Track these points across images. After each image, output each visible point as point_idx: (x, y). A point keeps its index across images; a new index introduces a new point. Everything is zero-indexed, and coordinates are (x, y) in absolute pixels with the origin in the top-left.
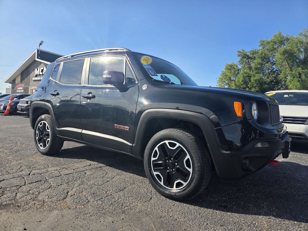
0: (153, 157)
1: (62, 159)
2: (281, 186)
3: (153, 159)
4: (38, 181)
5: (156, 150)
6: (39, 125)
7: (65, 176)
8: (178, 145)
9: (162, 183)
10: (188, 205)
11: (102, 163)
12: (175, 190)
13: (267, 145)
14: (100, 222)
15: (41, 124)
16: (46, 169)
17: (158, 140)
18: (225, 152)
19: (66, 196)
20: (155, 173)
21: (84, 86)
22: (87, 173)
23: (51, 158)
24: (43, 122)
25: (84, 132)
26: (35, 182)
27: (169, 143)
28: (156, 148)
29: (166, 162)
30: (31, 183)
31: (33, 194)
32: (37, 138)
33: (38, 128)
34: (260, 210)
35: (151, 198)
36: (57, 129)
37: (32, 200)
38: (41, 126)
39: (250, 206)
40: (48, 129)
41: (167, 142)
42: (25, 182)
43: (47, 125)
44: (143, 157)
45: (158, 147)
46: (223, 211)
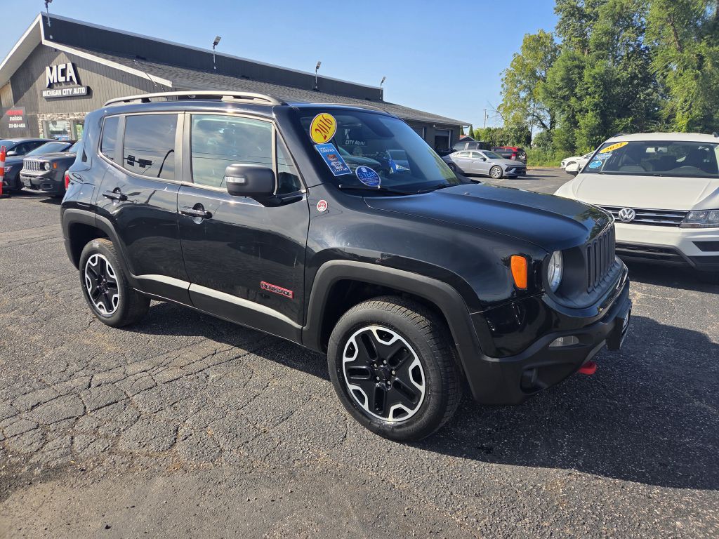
0: (347, 356)
1: (151, 337)
2: (604, 387)
3: (345, 359)
4: (112, 403)
5: (351, 344)
6: (89, 261)
7: (167, 385)
8: (396, 337)
9: (366, 407)
10: (418, 450)
11: (239, 346)
12: (390, 421)
13: (574, 341)
14: (249, 500)
15: (93, 260)
16: (122, 370)
17: (356, 324)
18: (489, 359)
19: (175, 439)
20: (351, 387)
21: (182, 185)
22: (212, 376)
23: (128, 335)
24: (99, 257)
25: (196, 288)
26: (106, 406)
27: (378, 331)
28: (352, 339)
29: (373, 367)
30: (98, 408)
31: (106, 436)
32: (89, 290)
33: (89, 268)
35: (345, 437)
36: (134, 276)
37: (106, 453)
38: (94, 265)
39: (537, 445)
40: (112, 274)
41: (374, 329)
42: (85, 408)
43: (108, 263)
44: (325, 351)
45: (356, 338)
46: (484, 460)
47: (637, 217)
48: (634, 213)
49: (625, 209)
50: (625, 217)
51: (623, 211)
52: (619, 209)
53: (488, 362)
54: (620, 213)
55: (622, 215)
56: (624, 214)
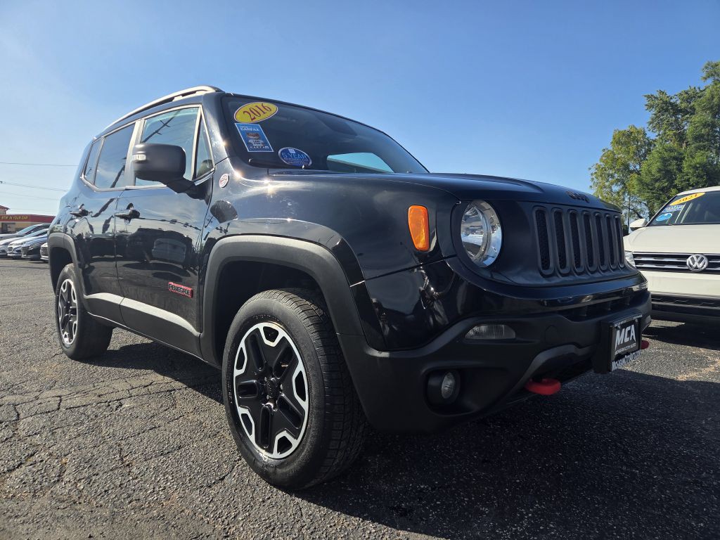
0: (237, 368)
3: (237, 372)
5: (241, 350)
6: (62, 288)
7: (69, 411)
8: (282, 334)
9: (252, 438)
12: (275, 457)
13: (507, 333)
15: (64, 286)
17: (246, 323)
18: (376, 353)
19: (21, 464)
20: (241, 411)
21: (126, 190)
24: (68, 282)
25: (126, 302)
27: (264, 329)
28: (242, 345)
29: (263, 382)
32: (60, 319)
33: (61, 295)
34: (503, 526)
36: (85, 297)
38: (64, 291)
40: (74, 298)
41: (261, 327)
43: (73, 287)
45: (246, 341)
46: (391, 524)
47: (710, 265)
48: (705, 260)
49: (694, 256)
50: (694, 266)
51: (692, 259)
52: (687, 257)
53: (375, 358)
54: (689, 261)
55: (691, 264)
56: (694, 262)
